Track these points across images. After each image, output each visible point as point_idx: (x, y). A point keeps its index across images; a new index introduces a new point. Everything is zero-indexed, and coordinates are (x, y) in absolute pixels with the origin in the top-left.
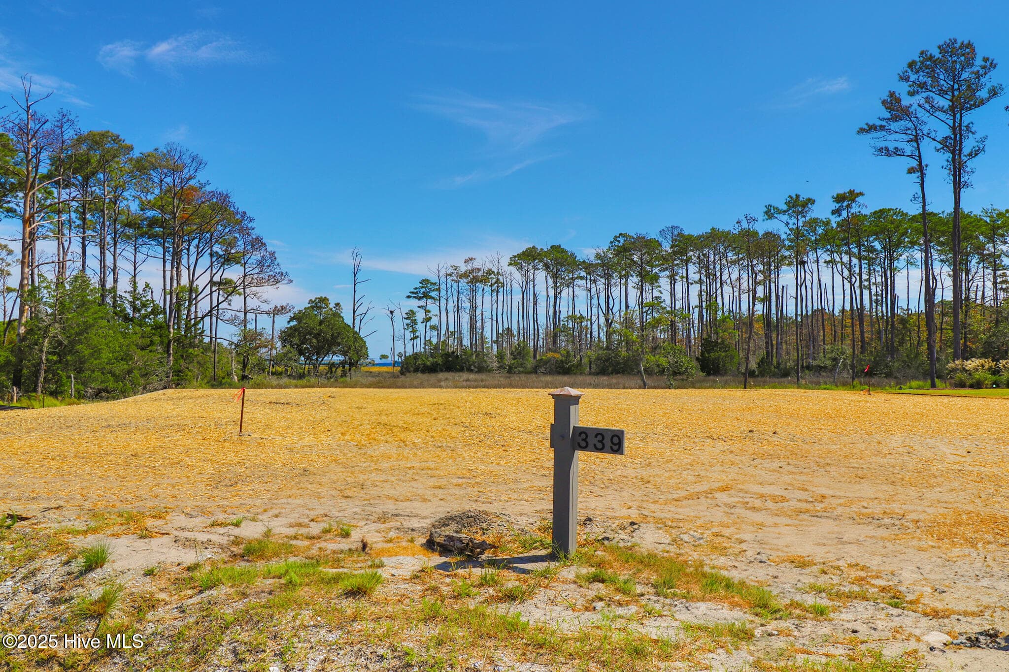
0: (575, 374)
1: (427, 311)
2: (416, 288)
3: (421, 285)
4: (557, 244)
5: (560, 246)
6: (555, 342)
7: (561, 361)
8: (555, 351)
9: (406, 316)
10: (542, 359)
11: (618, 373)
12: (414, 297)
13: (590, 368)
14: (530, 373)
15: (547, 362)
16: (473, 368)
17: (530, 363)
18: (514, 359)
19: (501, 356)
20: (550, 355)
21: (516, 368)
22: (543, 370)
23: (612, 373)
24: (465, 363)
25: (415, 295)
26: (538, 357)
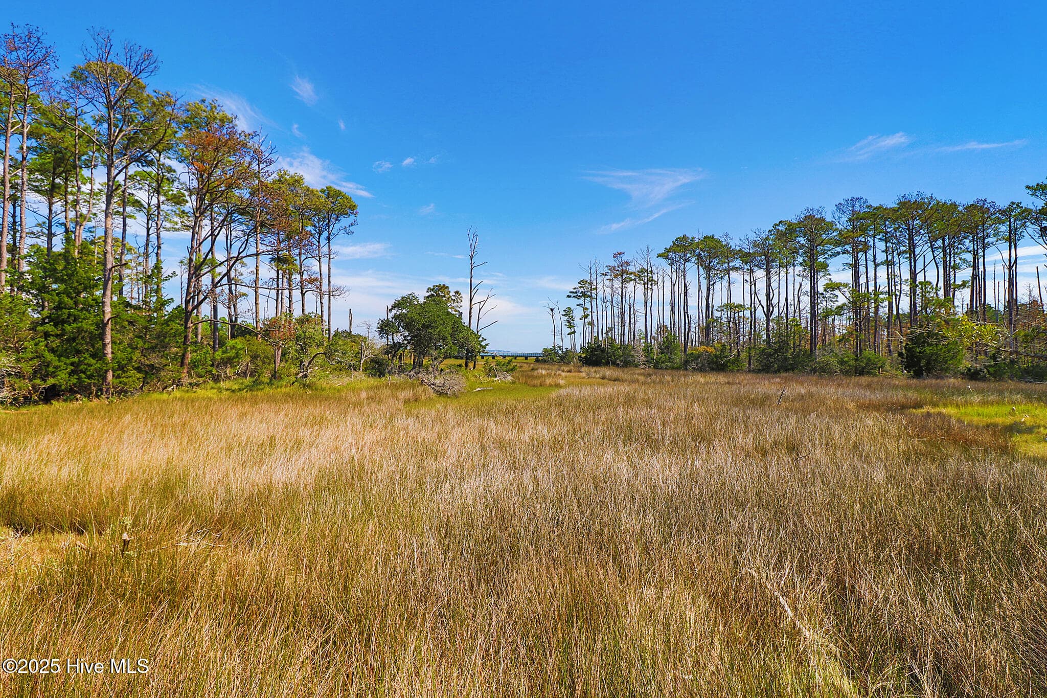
0: (732, 371)
1: (585, 309)
2: (575, 288)
3: (580, 285)
4: (710, 234)
5: (713, 236)
6: (707, 335)
7: (715, 356)
8: (707, 345)
9: (564, 313)
10: (692, 353)
11: (786, 370)
12: (574, 296)
13: (750, 364)
14: (678, 369)
15: (699, 357)
16: (618, 362)
17: (679, 358)
18: (662, 353)
19: (648, 350)
20: (702, 348)
21: (663, 362)
22: (694, 365)
23: (778, 371)
24: (611, 357)
25: (574, 294)
26: (689, 352)
